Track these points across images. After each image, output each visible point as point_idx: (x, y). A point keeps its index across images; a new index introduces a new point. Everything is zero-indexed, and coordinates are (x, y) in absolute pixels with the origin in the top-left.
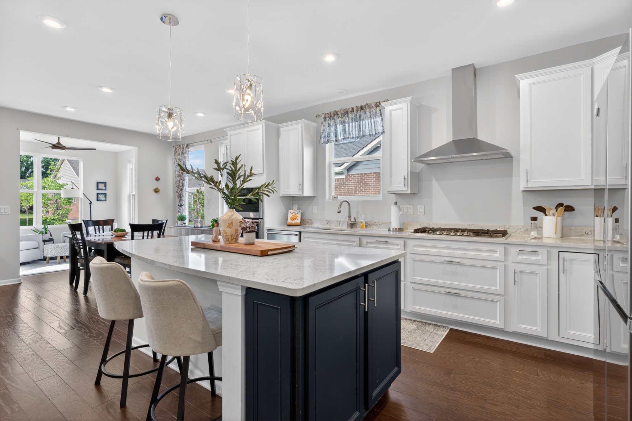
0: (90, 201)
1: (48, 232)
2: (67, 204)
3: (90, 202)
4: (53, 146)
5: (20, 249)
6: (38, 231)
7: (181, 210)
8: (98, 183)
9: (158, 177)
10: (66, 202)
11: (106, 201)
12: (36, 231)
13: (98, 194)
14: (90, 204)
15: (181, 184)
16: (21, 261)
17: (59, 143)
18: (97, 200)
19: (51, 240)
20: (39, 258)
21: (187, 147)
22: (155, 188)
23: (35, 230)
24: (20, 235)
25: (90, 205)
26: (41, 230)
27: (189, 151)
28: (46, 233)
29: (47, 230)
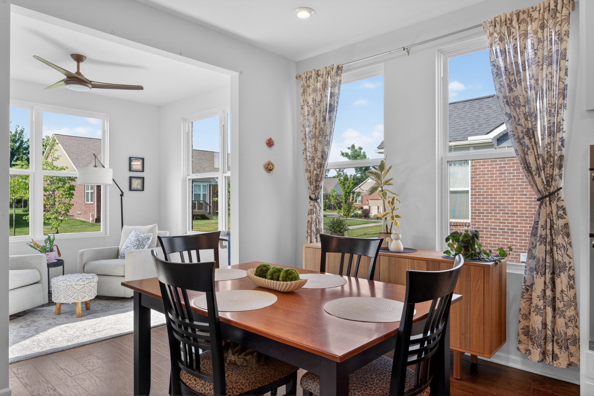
0: (121, 191)
1: (55, 248)
2: (68, 196)
3: (121, 193)
4: (68, 79)
5: (10, 288)
6: (38, 246)
7: (316, 208)
8: (130, 160)
9: (271, 139)
10: (66, 193)
11: (143, 190)
12: (35, 246)
13: (131, 178)
14: (122, 195)
15: (319, 154)
16: (12, 311)
17: (78, 73)
18: (131, 189)
19: (60, 263)
20: (43, 303)
21: (337, 72)
22: (265, 161)
23: (32, 244)
24: (10, 256)
25: (120, 197)
26: (42, 244)
27: (340, 81)
28: (51, 250)
29: (53, 243)
